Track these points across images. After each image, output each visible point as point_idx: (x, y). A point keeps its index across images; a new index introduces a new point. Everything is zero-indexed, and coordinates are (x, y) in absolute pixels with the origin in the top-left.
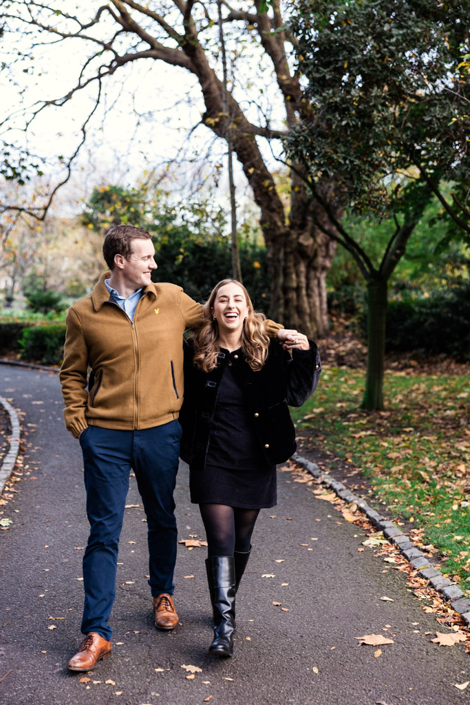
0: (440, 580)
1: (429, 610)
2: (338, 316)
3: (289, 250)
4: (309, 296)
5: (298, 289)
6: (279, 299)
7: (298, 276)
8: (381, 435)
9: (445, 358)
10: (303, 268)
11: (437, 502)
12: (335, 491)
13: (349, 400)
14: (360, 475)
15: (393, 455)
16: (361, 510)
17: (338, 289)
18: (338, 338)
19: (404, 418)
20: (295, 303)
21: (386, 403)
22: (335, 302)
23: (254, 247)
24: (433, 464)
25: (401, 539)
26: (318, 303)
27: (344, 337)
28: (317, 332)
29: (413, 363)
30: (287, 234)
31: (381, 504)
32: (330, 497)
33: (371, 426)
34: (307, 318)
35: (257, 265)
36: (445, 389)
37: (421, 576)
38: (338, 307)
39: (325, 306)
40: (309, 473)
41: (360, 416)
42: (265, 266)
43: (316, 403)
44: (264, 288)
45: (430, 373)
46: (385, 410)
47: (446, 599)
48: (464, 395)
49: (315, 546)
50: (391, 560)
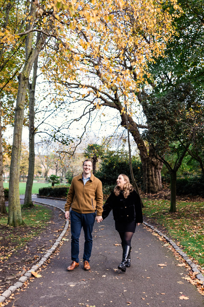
0: (182, 253)
1: (178, 259)
2: (165, 184)
3: (149, 163)
4: (155, 177)
5: (152, 175)
6: (146, 179)
7: (152, 171)
8: (174, 219)
9: (199, 197)
10: (153, 169)
11: (186, 235)
12: (158, 233)
13: (167, 210)
14: (166, 229)
15: (176, 224)
16: (164, 238)
17: (165, 175)
18: (165, 191)
19: (182, 214)
20: (151, 180)
21: (177, 210)
22: (164, 179)
23: (138, 162)
24: (187, 226)
25: (174, 244)
26: (158, 180)
27: (167, 190)
28: (159, 189)
29: (188, 198)
30: (148, 158)
31: (170, 236)
32: (156, 235)
33: (172, 216)
34: (155, 185)
35: (139, 168)
36: (197, 206)
37: (177, 252)
38: (165, 181)
39: (161, 181)
40: (151, 229)
41: (169, 214)
42: (141, 168)
43: (156, 210)
44: (141, 175)
45: (193, 201)
46: (177, 212)
47: (183, 257)
48: (203, 208)
49: (150, 246)
50: (170, 249)
